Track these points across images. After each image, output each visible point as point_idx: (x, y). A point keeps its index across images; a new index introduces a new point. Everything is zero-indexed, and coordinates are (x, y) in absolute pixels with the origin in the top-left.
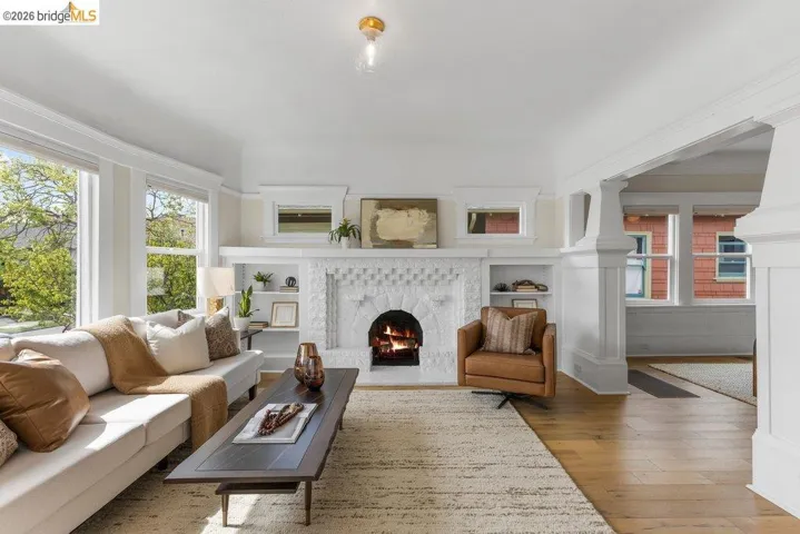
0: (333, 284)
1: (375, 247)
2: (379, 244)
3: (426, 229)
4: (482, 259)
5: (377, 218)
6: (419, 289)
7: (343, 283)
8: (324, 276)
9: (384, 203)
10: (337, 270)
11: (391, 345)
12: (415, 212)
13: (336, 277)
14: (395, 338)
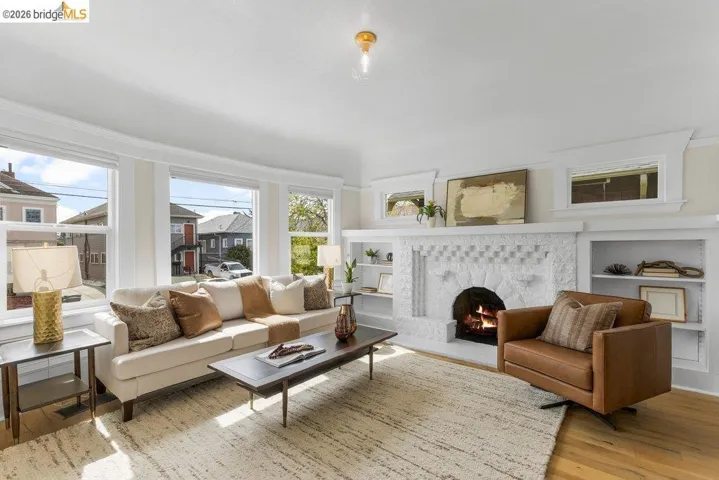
0: (419, 261)
1: (458, 225)
2: (463, 222)
3: (513, 203)
4: (577, 234)
5: (462, 196)
6: (504, 267)
7: (429, 259)
8: (410, 254)
9: (469, 182)
10: (421, 247)
11: (482, 323)
12: (501, 187)
13: (422, 254)
14: (485, 317)
